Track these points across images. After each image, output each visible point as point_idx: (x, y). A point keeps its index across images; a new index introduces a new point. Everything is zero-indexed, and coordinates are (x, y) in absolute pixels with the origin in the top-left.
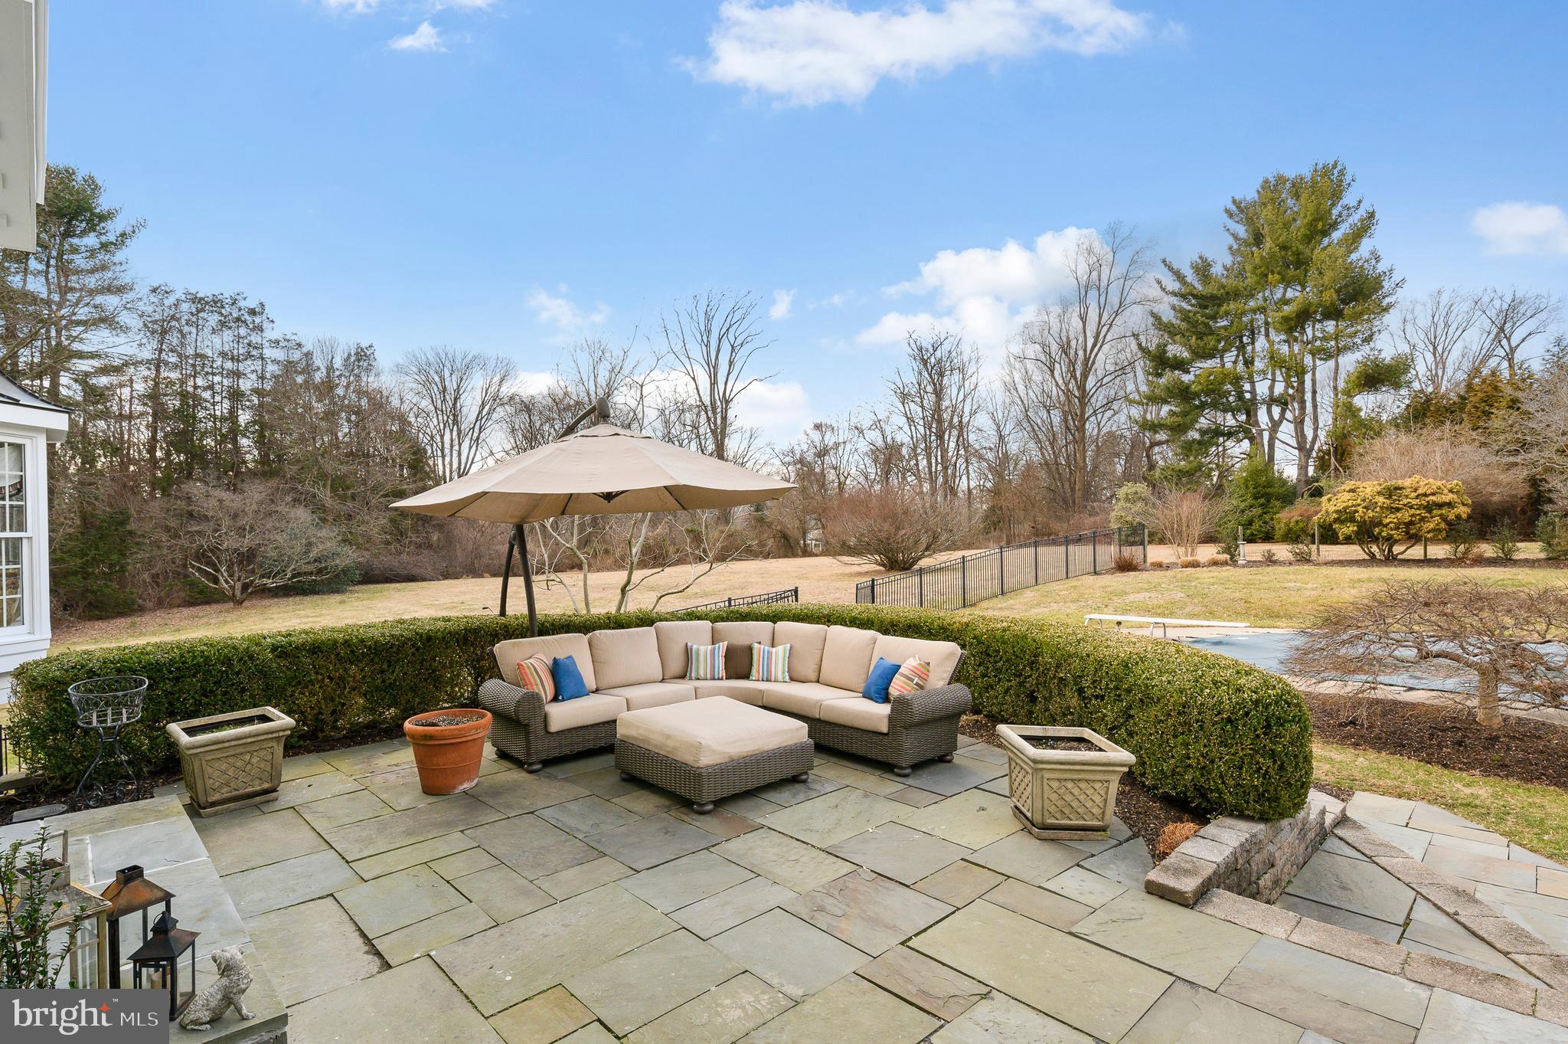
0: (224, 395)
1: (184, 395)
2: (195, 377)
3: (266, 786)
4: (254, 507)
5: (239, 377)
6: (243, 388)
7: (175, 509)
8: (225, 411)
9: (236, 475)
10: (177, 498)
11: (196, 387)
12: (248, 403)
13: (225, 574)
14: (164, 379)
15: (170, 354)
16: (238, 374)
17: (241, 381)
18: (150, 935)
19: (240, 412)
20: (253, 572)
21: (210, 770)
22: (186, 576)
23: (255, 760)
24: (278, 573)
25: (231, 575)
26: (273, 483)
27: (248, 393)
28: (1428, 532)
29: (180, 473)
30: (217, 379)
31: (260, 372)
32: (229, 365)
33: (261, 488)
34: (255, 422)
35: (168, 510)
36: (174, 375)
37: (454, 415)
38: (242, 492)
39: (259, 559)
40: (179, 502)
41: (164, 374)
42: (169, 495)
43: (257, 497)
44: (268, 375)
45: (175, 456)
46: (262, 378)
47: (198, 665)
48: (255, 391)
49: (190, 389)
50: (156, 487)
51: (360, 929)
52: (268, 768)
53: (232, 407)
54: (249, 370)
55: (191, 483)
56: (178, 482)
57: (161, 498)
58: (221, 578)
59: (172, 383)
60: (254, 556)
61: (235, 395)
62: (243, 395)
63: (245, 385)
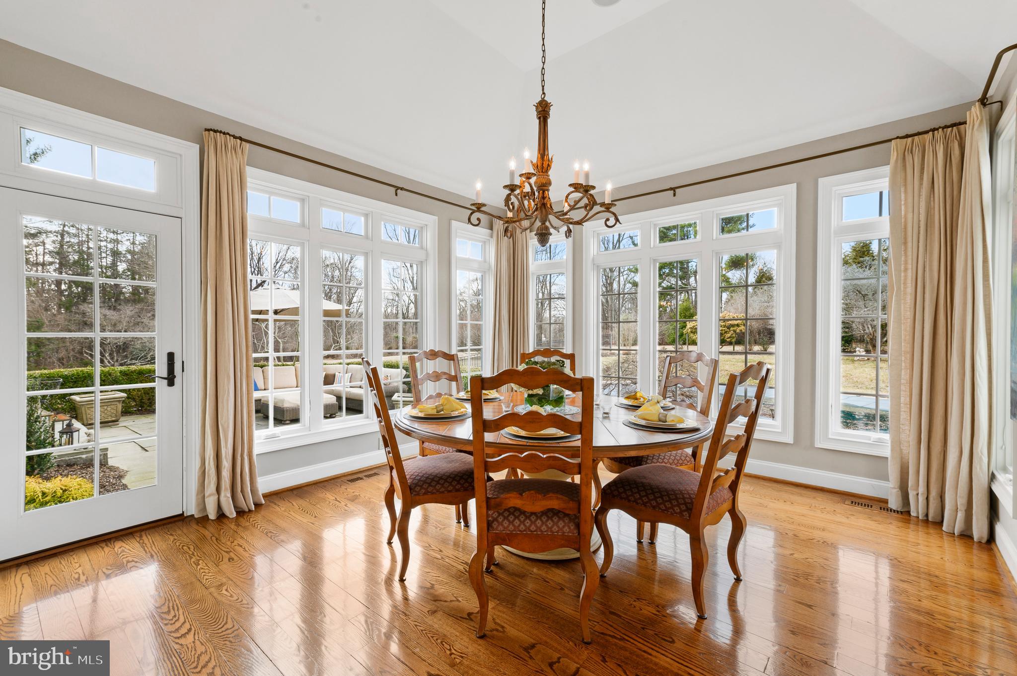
0: (108, 253)
1: (81, 252)
2: (88, 242)
3: (114, 419)
4: (127, 319)
5: (118, 243)
6: (120, 250)
7: (75, 320)
8: (109, 263)
9: (115, 301)
10: (76, 313)
11: (89, 248)
12: (124, 259)
13: (108, 358)
14: (67, 242)
15: (71, 228)
16: (117, 241)
17: (119, 245)
18: (65, 427)
19: (119, 263)
20: (126, 357)
21: (89, 411)
22: (82, 359)
23: (109, 409)
24: (142, 357)
25: (112, 359)
26: (139, 306)
27: (124, 252)
28: (728, 338)
29: (78, 299)
30: (103, 244)
31: (132, 241)
32: (111, 236)
33: (131, 308)
34: (128, 270)
35: (70, 320)
36: (75, 240)
37: (258, 268)
38: (119, 310)
39: (131, 349)
40: (77, 316)
41: (67, 239)
42: (72, 312)
43: (129, 313)
44: (137, 243)
45: (74, 288)
46: (133, 243)
47: (85, 377)
48: (129, 251)
49: (85, 249)
50: (62, 306)
51: (142, 447)
52: (115, 412)
53: (114, 260)
54: (125, 239)
55: (86, 305)
56: (77, 304)
57: (65, 313)
58: (105, 360)
59: (72, 246)
60: (128, 347)
61: (116, 254)
62: (121, 253)
63: (122, 248)
